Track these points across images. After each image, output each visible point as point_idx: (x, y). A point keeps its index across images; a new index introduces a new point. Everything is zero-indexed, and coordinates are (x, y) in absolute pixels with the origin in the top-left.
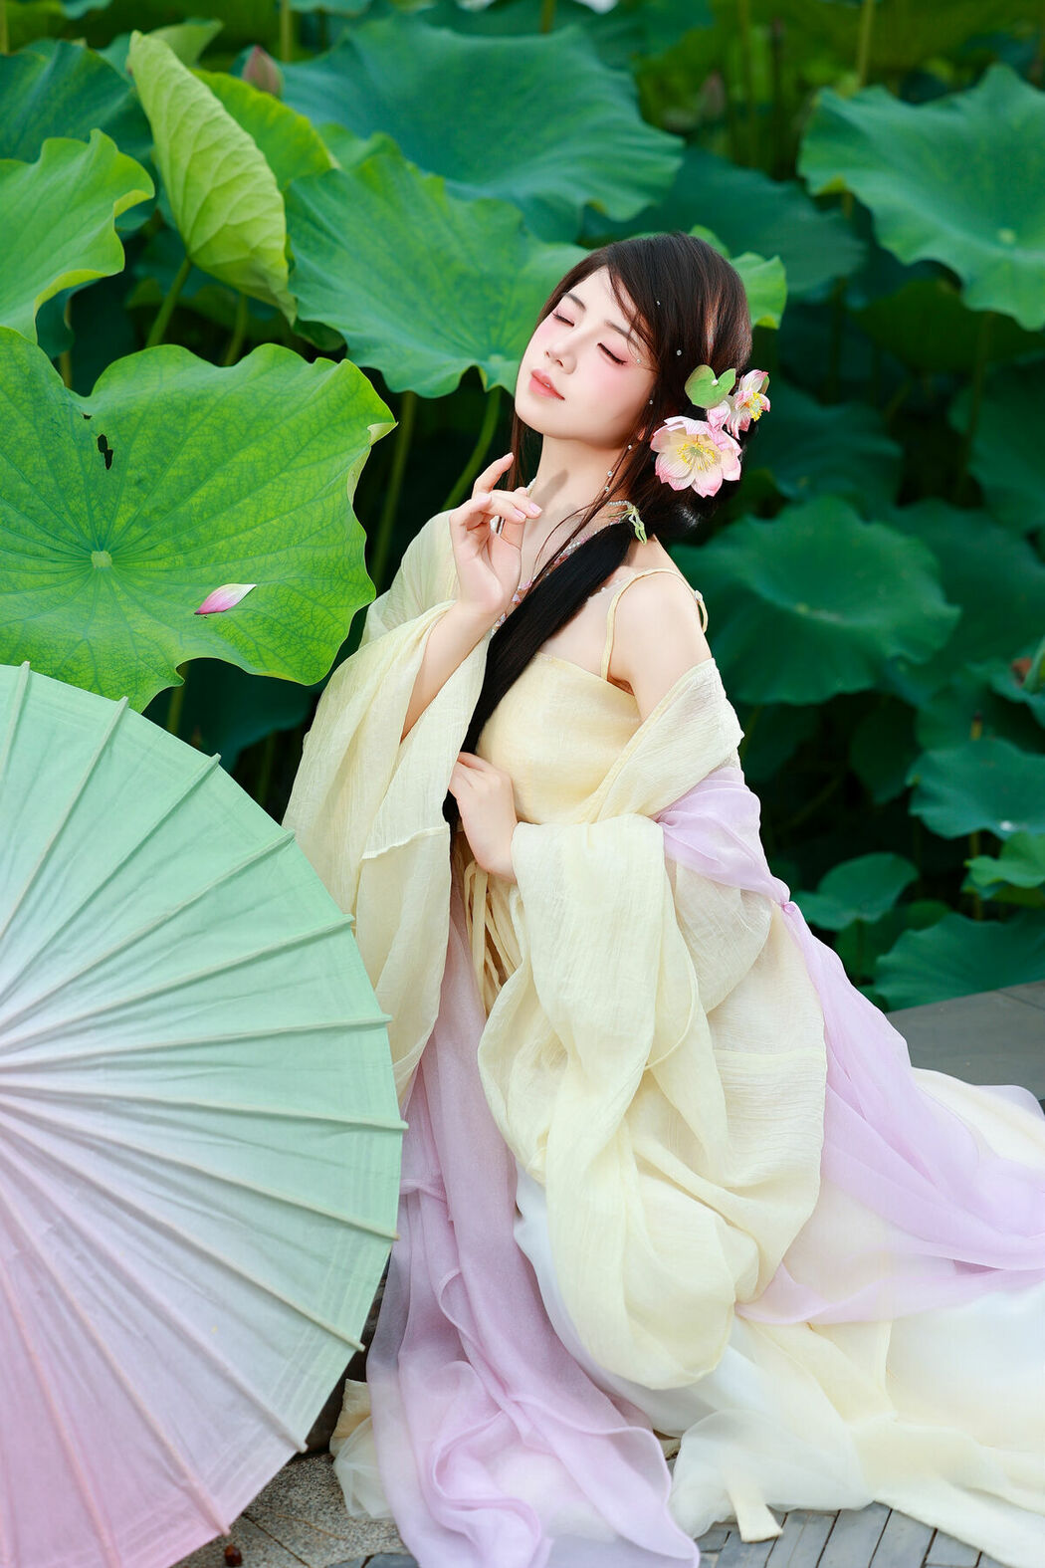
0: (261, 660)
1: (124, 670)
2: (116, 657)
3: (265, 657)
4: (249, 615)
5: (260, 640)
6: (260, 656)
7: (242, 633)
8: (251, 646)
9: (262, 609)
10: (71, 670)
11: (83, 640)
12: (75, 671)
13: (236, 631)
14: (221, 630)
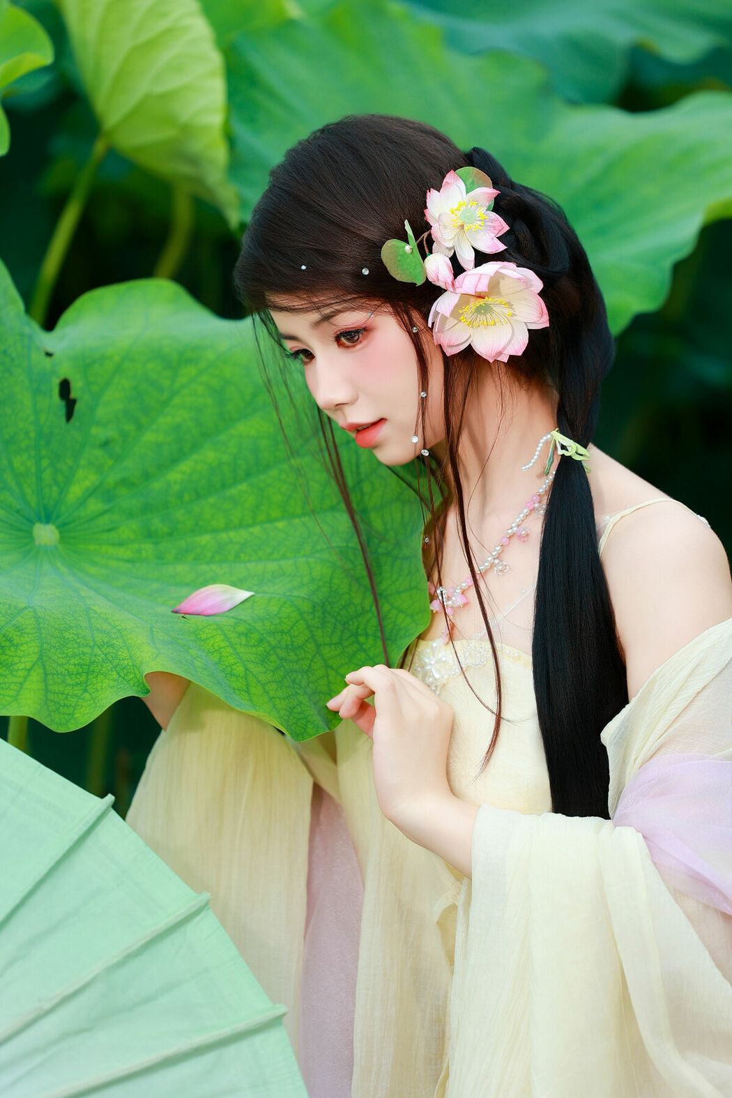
0: (248, 692)
1: (74, 655)
2: (67, 635)
3: (253, 690)
4: (241, 629)
5: (250, 666)
6: (247, 686)
7: (230, 650)
8: (239, 669)
9: (259, 626)
10: (10, 641)
11: (26, 608)
12: (15, 642)
13: (223, 644)
14: (204, 636)
